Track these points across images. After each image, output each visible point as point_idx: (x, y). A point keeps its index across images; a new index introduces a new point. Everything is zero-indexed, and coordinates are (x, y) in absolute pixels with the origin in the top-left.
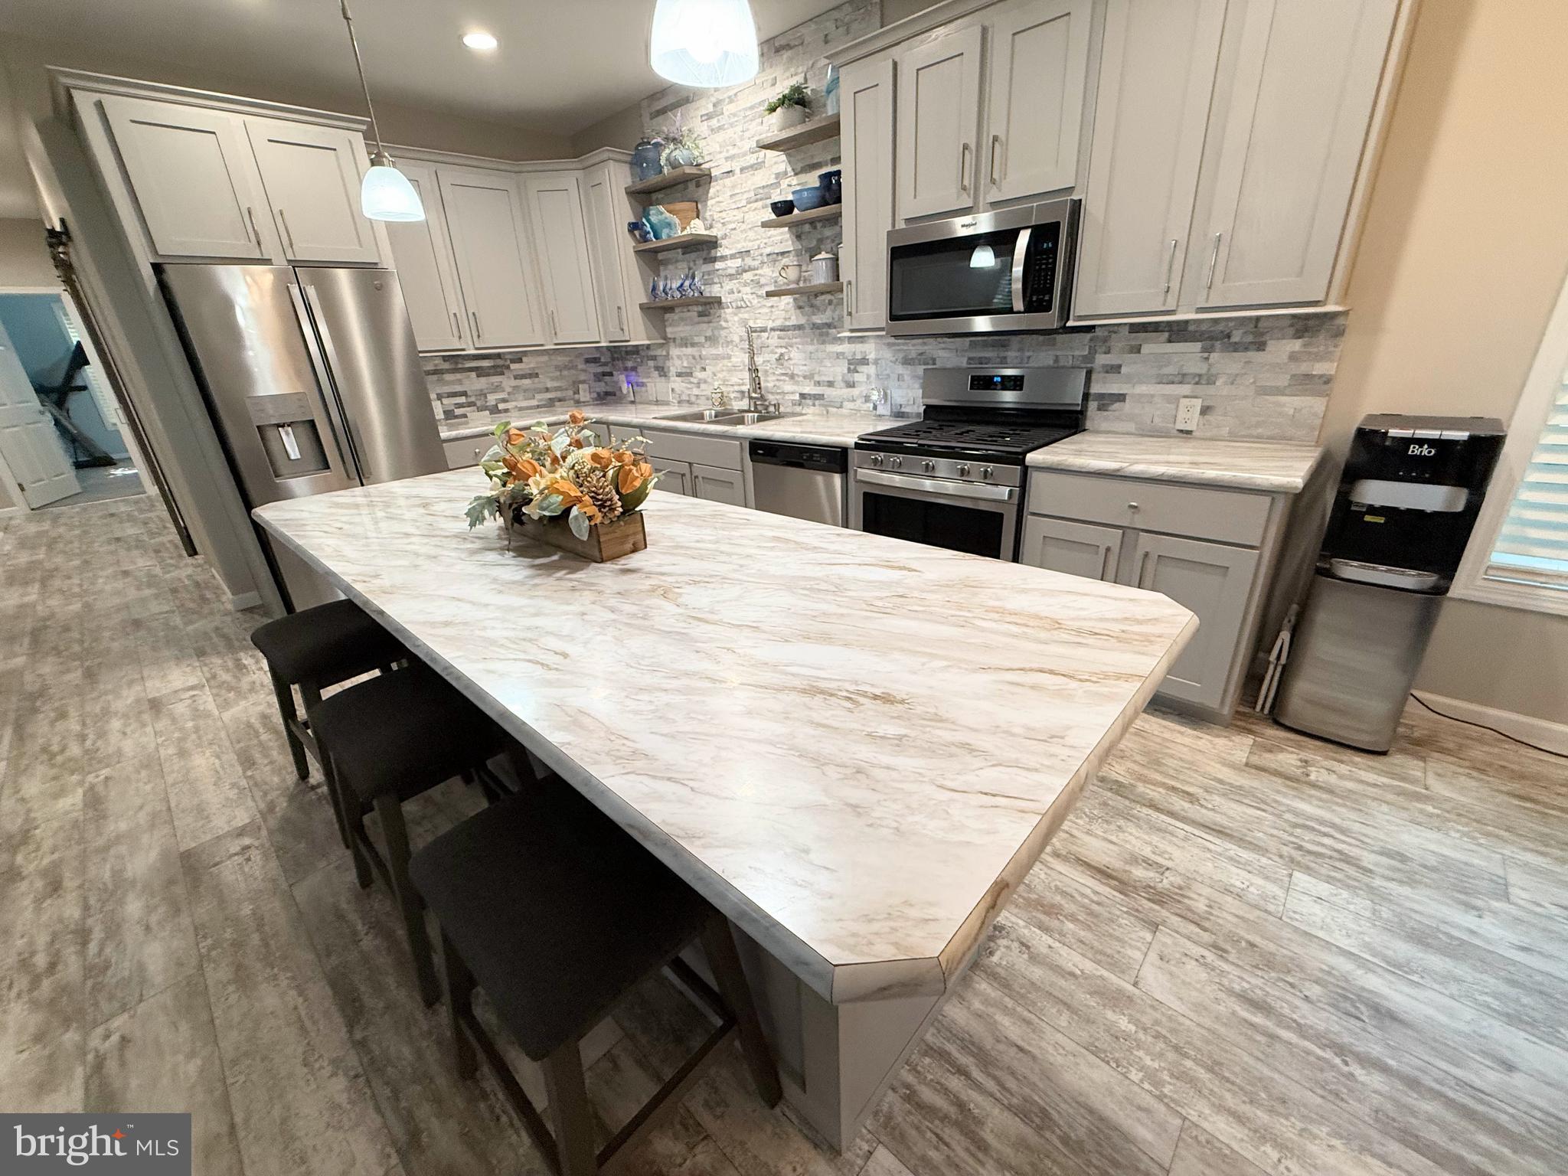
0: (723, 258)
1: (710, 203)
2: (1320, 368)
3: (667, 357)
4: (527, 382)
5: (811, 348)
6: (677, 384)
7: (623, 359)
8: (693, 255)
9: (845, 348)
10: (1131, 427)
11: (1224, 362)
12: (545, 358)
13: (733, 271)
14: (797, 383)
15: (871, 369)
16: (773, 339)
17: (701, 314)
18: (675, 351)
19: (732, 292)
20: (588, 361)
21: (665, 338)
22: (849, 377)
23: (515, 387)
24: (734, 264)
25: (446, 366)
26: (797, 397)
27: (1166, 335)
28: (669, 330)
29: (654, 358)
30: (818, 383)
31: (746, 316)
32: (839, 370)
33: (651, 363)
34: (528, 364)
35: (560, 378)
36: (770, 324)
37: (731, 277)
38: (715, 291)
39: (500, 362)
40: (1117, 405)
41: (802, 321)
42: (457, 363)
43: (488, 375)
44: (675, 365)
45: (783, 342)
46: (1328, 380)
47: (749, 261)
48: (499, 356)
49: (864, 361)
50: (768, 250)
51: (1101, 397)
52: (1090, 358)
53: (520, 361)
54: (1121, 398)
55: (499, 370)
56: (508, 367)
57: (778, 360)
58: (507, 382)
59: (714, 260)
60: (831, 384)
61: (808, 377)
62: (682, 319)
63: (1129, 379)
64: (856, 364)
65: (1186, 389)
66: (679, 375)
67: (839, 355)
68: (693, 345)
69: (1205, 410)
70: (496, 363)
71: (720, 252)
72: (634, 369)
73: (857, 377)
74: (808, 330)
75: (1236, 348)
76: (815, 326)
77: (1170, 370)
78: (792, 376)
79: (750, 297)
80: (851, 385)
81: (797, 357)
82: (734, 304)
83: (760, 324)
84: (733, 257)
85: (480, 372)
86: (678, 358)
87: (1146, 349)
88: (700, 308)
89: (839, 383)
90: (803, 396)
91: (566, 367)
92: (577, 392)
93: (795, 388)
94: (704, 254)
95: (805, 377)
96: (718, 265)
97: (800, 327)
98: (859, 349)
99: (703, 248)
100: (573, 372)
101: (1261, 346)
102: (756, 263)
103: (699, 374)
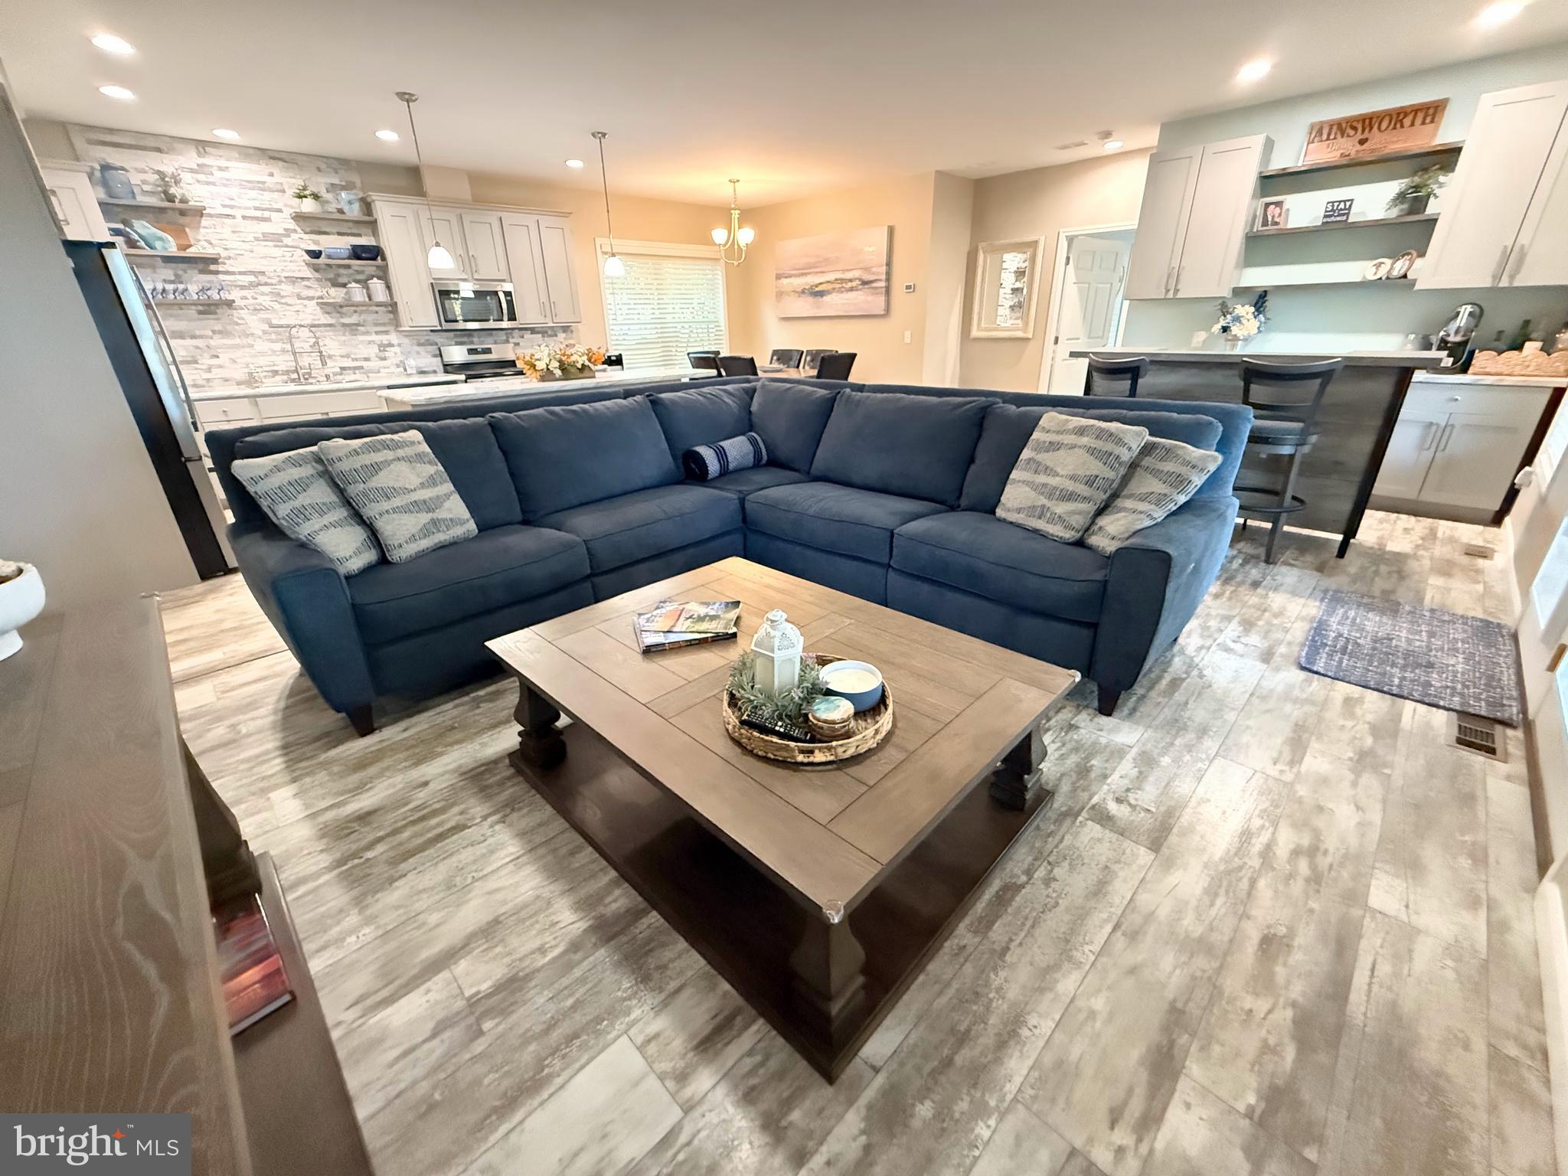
0: (229, 273)
1: (202, 230)
5: (343, 338)
9: (374, 337)
13: (244, 284)
14: (336, 361)
15: (397, 349)
16: (304, 333)
19: (246, 298)
22: (382, 354)
24: (243, 279)
26: (338, 370)
30: (357, 360)
31: (267, 316)
32: (373, 350)
36: (298, 323)
37: (242, 287)
38: (224, 296)
41: (332, 321)
45: (315, 335)
47: (263, 279)
49: (391, 345)
50: (287, 275)
57: (313, 346)
59: (217, 273)
60: (367, 359)
61: (348, 356)
64: (383, 347)
67: (370, 342)
68: (193, 337)
71: (220, 267)
73: (387, 354)
74: (339, 328)
75: (550, 336)
76: (344, 325)
79: (272, 304)
80: (385, 359)
81: (332, 344)
82: (251, 308)
84: (241, 273)
88: (201, 308)
89: (374, 359)
90: (343, 369)
95: (342, 357)
96: (221, 277)
97: (331, 325)
98: (384, 338)
101: (556, 335)
102: (274, 281)
103: (206, 361)
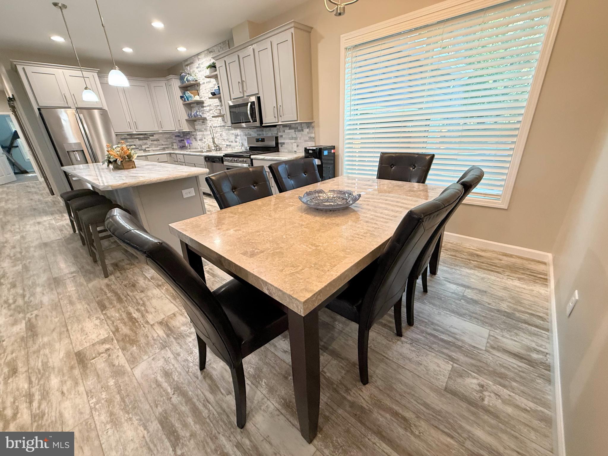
0: (205, 107)
1: (201, 91)
2: (313, 135)
3: (196, 135)
4: (155, 142)
6: (199, 143)
7: (186, 136)
8: (199, 105)
10: (287, 151)
11: (299, 134)
12: (161, 135)
13: (208, 110)
15: (239, 137)
16: (219, 129)
17: (203, 122)
18: (198, 133)
19: (208, 116)
20: (176, 136)
21: (195, 129)
23: (151, 144)
24: (208, 108)
25: (129, 137)
26: (226, 146)
27: (288, 128)
28: (196, 127)
29: (193, 135)
30: (229, 142)
31: (212, 123)
32: (233, 138)
33: (193, 137)
34: (156, 137)
35: (167, 141)
36: (218, 125)
37: (208, 112)
38: (205, 116)
39: (146, 136)
40: (284, 145)
42: (132, 136)
43: (142, 140)
44: (199, 137)
45: (221, 130)
46: (314, 138)
47: (211, 108)
48: (145, 134)
49: (238, 135)
50: (214, 105)
51: (281, 143)
52: (277, 134)
53: (153, 136)
54: (284, 143)
55: (146, 139)
56: (149, 138)
57: (221, 135)
58: (149, 142)
59: (203, 107)
60: (232, 142)
61: (228, 140)
62: (199, 124)
63: (285, 139)
65: (293, 141)
66: (200, 140)
67: (233, 134)
68: (202, 131)
69: (297, 146)
70: (145, 136)
71: (205, 105)
72: (189, 139)
73: (237, 140)
75: (299, 131)
77: (290, 136)
78: (224, 140)
81: (224, 134)
82: (209, 120)
83: (215, 125)
84: (207, 106)
85: (140, 139)
86: (199, 135)
87: (286, 131)
88: (202, 121)
89: (234, 142)
90: (227, 145)
91: (169, 138)
92: (173, 145)
93: (225, 143)
94: (201, 105)
96: (205, 108)
97: (224, 126)
98: (236, 132)
99: (200, 103)
100: (171, 139)
101: (303, 130)
103: (204, 140)
